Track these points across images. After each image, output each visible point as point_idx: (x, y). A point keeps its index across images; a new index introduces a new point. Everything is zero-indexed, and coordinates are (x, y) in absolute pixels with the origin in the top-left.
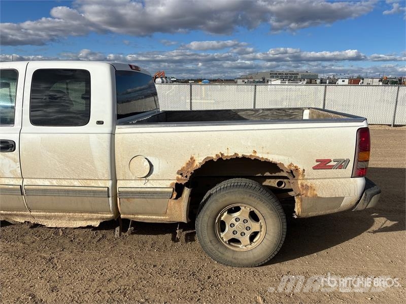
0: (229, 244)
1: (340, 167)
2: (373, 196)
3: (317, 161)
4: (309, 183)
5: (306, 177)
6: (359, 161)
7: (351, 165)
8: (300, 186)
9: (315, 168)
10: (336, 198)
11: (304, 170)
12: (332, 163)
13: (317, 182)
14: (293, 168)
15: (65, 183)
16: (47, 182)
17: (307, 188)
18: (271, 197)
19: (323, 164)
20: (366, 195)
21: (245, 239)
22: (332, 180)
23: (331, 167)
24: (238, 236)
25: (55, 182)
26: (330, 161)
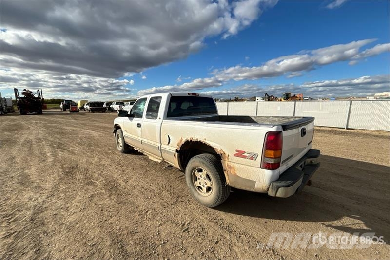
0: (198, 189)
1: (252, 158)
2: (279, 188)
3: (237, 151)
4: (232, 164)
5: (230, 160)
6: (265, 157)
7: (259, 159)
8: (226, 165)
9: (235, 155)
10: (249, 180)
11: (228, 155)
12: (245, 154)
13: (237, 165)
14: (222, 153)
15: (150, 142)
16: (146, 141)
17: (230, 168)
18: (214, 168)
19: (240, 154)
20: (273, 185)
21: (204, 189)
22: (247, 167)
23: (245, 157)
24: (201, 186)
26: (245, 153)
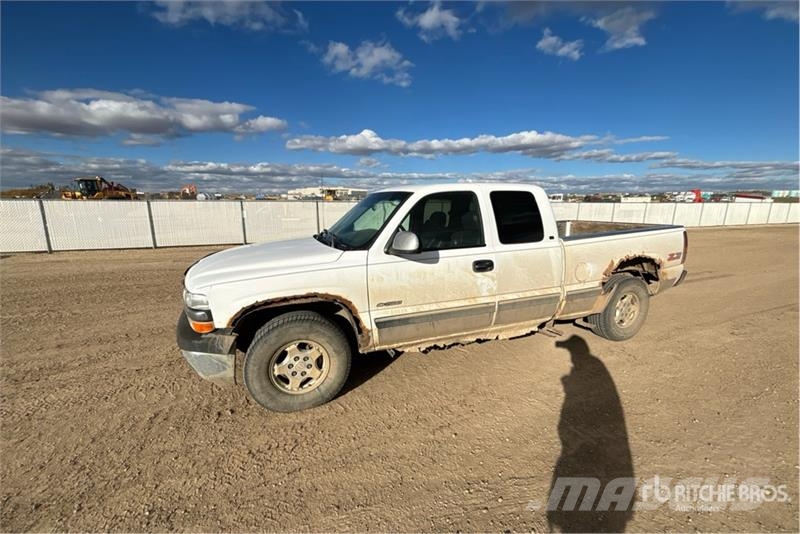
0: (619, 324)
4: (665, 271)
5: (664, 267)
8: (661, 273)
9: (669, 260)
12: (675, 256)
14: (660, 262)
15: (528, 294)
16: (515, 296)
17: (664, 274)
24: (623, 318)
25: (521, 295)
